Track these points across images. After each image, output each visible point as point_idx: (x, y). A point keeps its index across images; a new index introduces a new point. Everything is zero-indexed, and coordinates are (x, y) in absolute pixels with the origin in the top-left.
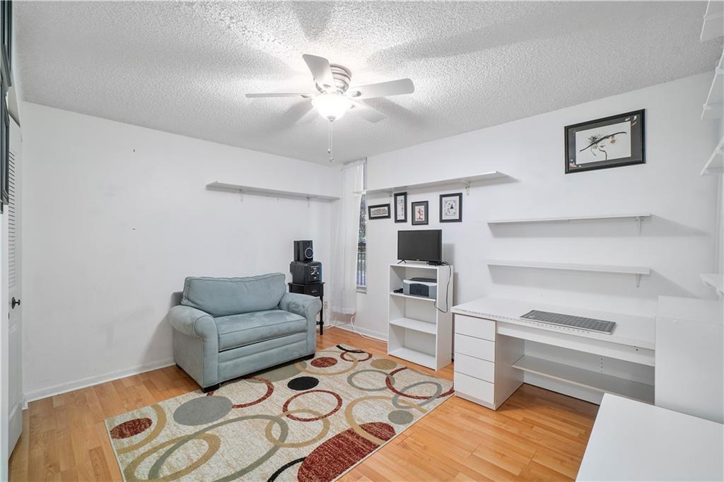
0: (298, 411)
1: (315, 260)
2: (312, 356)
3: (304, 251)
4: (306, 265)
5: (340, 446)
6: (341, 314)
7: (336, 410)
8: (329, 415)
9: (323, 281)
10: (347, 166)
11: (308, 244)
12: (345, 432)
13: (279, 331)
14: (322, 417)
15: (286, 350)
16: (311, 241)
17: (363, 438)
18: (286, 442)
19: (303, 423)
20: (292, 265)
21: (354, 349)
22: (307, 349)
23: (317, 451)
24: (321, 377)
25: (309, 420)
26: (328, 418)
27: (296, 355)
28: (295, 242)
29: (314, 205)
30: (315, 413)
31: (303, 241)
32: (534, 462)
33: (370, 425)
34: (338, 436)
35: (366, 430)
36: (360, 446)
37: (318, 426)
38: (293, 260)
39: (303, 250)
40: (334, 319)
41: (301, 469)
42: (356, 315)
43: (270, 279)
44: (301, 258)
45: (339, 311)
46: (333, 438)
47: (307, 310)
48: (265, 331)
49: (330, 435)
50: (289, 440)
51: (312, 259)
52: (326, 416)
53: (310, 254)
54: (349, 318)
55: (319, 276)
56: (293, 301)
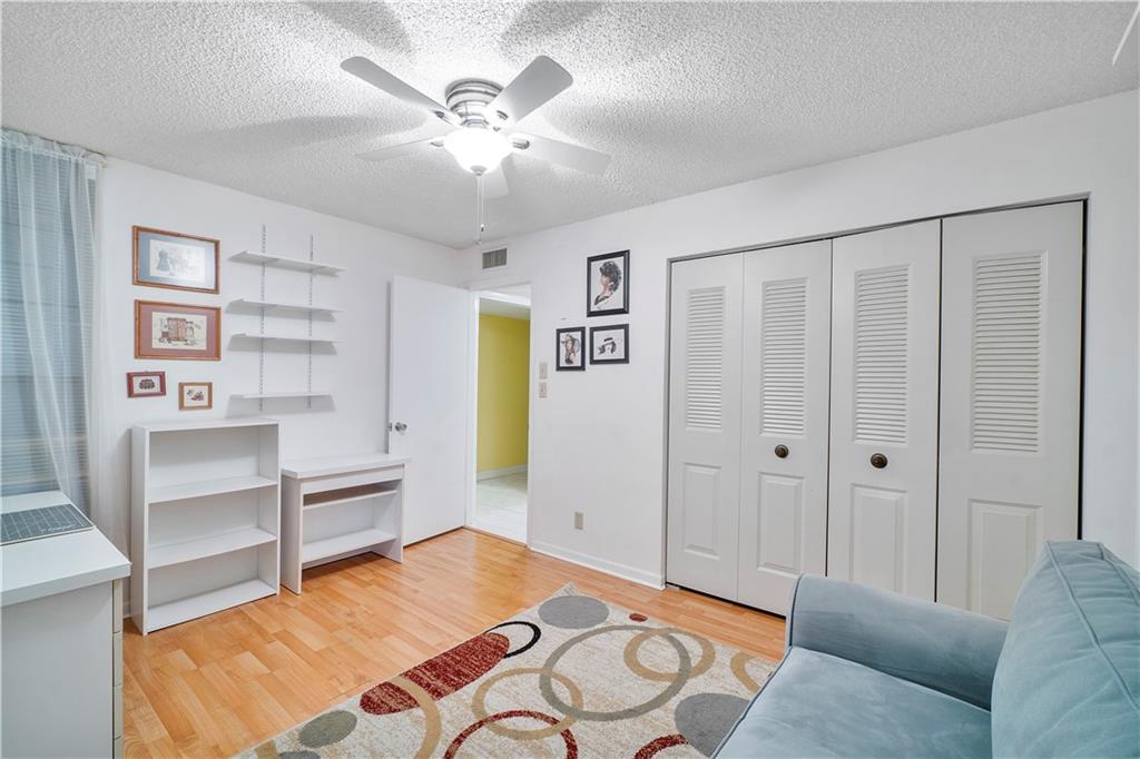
0: (538, 735)
5: (458, 673)
7: (458, 741)
8: (473, 728)
12: (447, 693)
14: (486, 720)
17: (420, 684)
18: (539, 675)
19: (522, 709)
23: (490, 666)
26: (474, 720)
30: (501, 731)
32: (195, 662)
33: (400, 707)
34: (457, 687)
35: (410, 698)
36: (428, 674)
37: (495, 703)
41: (507, 646)
46: (467, 683)
49: (471, 689)
50: (535, 679)
52: (481, 724)
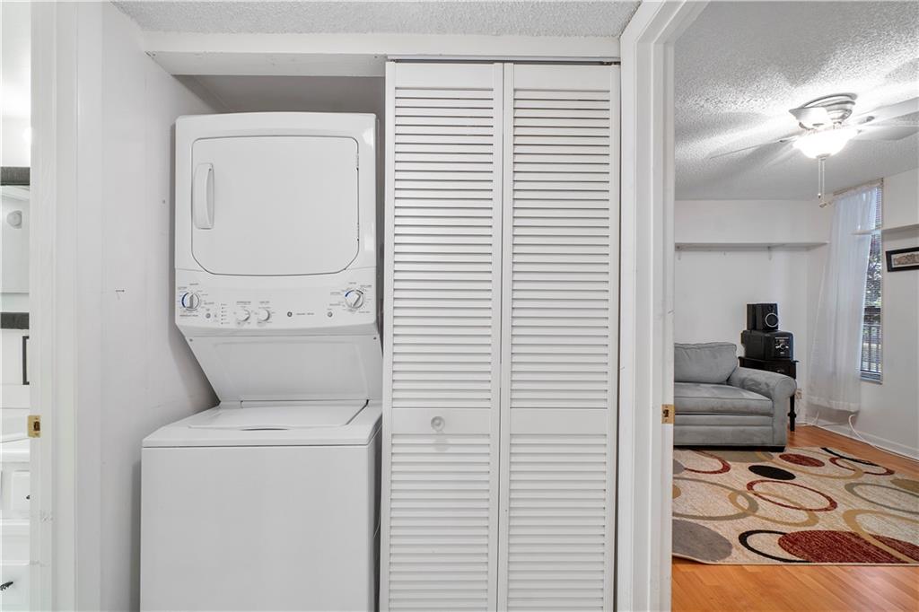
0: (769, 494)
1: (782, 328)
2: (780, 449)
3: (764, 316)
4: (767, 335)
5: (837, 541)
6: (830, 409)
7: (827, 509)
8: (816, 510)
9: (794, 359)
10: (840, 196)
11: (772, 308)
12: (845, 533)
13: (735, 408)
14: (806, 510)
15: (743, 432)
16: (776, 305)
17: (876, 547)
18: (757, 514)
19: (778, 506)
20: (744, 335)
21: (855, 457)
22: (773, 438)
23: (801, 534)
24: (798, 473)
25: (786, 506)
26: (816, 513)
27: (757, 441)
28: (748, 305)
29: (780, 257)
30: (793, 503)
31: (762, 305)
33: (889, 540)
34: (834, 532)
35: (882, 542)
36: (872, 552)
38: (746, 329)
39: (761, 318)
40: (815, 417)
42: (860, 416)
43: (716, 349)
44: (759, 325)
45: (825, 404)
46: (825, 531)
47: (773, 390)
48: (715, 404)
49: (820, 528)
50: (760, 513)
51: (777, 328)
52: (811, 510)
53: (774, 320)
54: (843, 417)
55: (789, 351)
56: (750, 377)
